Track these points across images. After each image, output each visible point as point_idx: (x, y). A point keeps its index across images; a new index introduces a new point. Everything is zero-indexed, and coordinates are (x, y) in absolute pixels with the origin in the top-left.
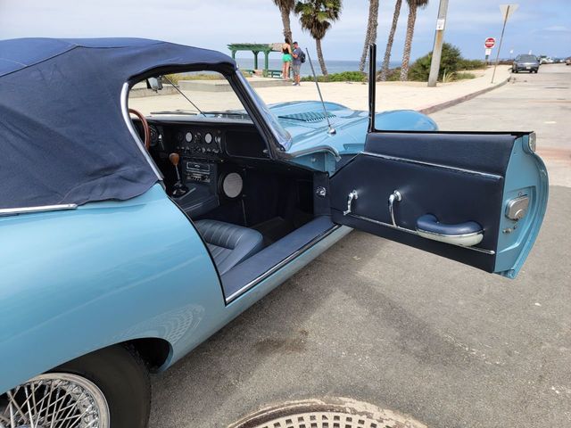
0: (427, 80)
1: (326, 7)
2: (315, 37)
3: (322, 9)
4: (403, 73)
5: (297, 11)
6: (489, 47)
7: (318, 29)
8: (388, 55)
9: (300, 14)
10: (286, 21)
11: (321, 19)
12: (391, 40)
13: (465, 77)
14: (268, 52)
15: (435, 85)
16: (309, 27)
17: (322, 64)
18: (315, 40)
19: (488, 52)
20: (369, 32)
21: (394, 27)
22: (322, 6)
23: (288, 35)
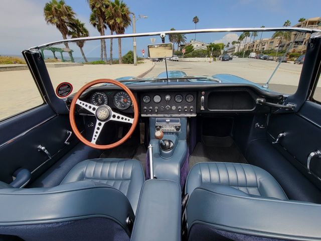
0: (133, 63)
2: (79, 46)
4: (120, 61)
5: (69, 34)
6: (143, 53)
8: (111, 55)
12: (111, 49)
13: (141, 63)
14: (62, 52)
17: (85, 58)
18: (79, 48)
19: (143, 54)
21: (112, 44)
22: (80, 33)
23: (66, 45)
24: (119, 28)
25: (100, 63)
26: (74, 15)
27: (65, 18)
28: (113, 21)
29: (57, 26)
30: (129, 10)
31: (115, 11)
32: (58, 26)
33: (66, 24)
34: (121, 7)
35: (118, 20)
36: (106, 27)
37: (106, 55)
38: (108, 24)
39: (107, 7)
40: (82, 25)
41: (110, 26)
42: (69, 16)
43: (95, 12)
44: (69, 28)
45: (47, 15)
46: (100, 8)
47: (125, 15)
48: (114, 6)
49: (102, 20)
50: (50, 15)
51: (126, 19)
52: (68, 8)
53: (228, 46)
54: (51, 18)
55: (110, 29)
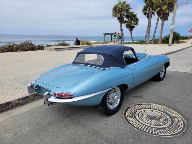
1: (134, 22)
2: (130, 30)
3: (133, 22)
4: (160, 41)
5: (125, 23)
7: (131, 28)
8: (154, 35)
9: (126, 24)
10: (121, 26)
11: (132, 25)
12: (155, 31)
15: (171, 45)
16: (128, 27)
17: (132, 39)
20: (148, 28)
21: (156, 27)
22: (133, 21)
23: (121, 30)
24: (164, 14)
27: (124, 13)
32: (119, 19)
33: (124, 16)
35: (164, 8)
37: (149, 36)
40: (135, 15)
41: (158, 13)
42: (127, 11)
43: (147, 4)
44: (125, 19)
45: (113, 12)
49: (151, 10)
50: (115, 12)
52: (127, 6)
54: (116, 14)
55: (158, 15)
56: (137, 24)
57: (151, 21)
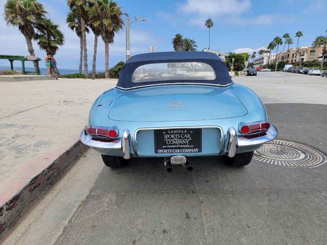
1: (55, 38)
3: (52, 38)
4: (107, 75)
7: (51, 49)
8: (94, 66)
9: (38, 41)
10: (30, 43)
11: (53, 44)
12: (95, 58)
14: (24, 61)
16: (45, 48)
20: (82, 53)
21: (95, 52)
23: (31, 51)
24: (107, 32)
25: (78, 77)
26: (45, 14)
27: (32, 18)
28: (99, 23)
29: (20, 28)
30: (121, 10)
31: (102, 10)
32: (22, 28)
33: (32, 25)
34: (110, 7)
35: (106, 22)
36: (88, 31)
37: (86, 65)
38: (91, 26)
39: (91, 5)
40: (56, 27)
41: (94, 29)
42: (39, 15)
43: (74, 11)
44: (36, 30)
45: (7, 14)
46: (81, 6)
47: (115, 15)
48: (100, 4)
49: (83, 21)
50: (12, 13)
51: (116, 21)
52: (39, 6)
53: (253, 56)
54: (13, 18)
55: (94, 33)
56: (62, 43)
57: (85, 40)
